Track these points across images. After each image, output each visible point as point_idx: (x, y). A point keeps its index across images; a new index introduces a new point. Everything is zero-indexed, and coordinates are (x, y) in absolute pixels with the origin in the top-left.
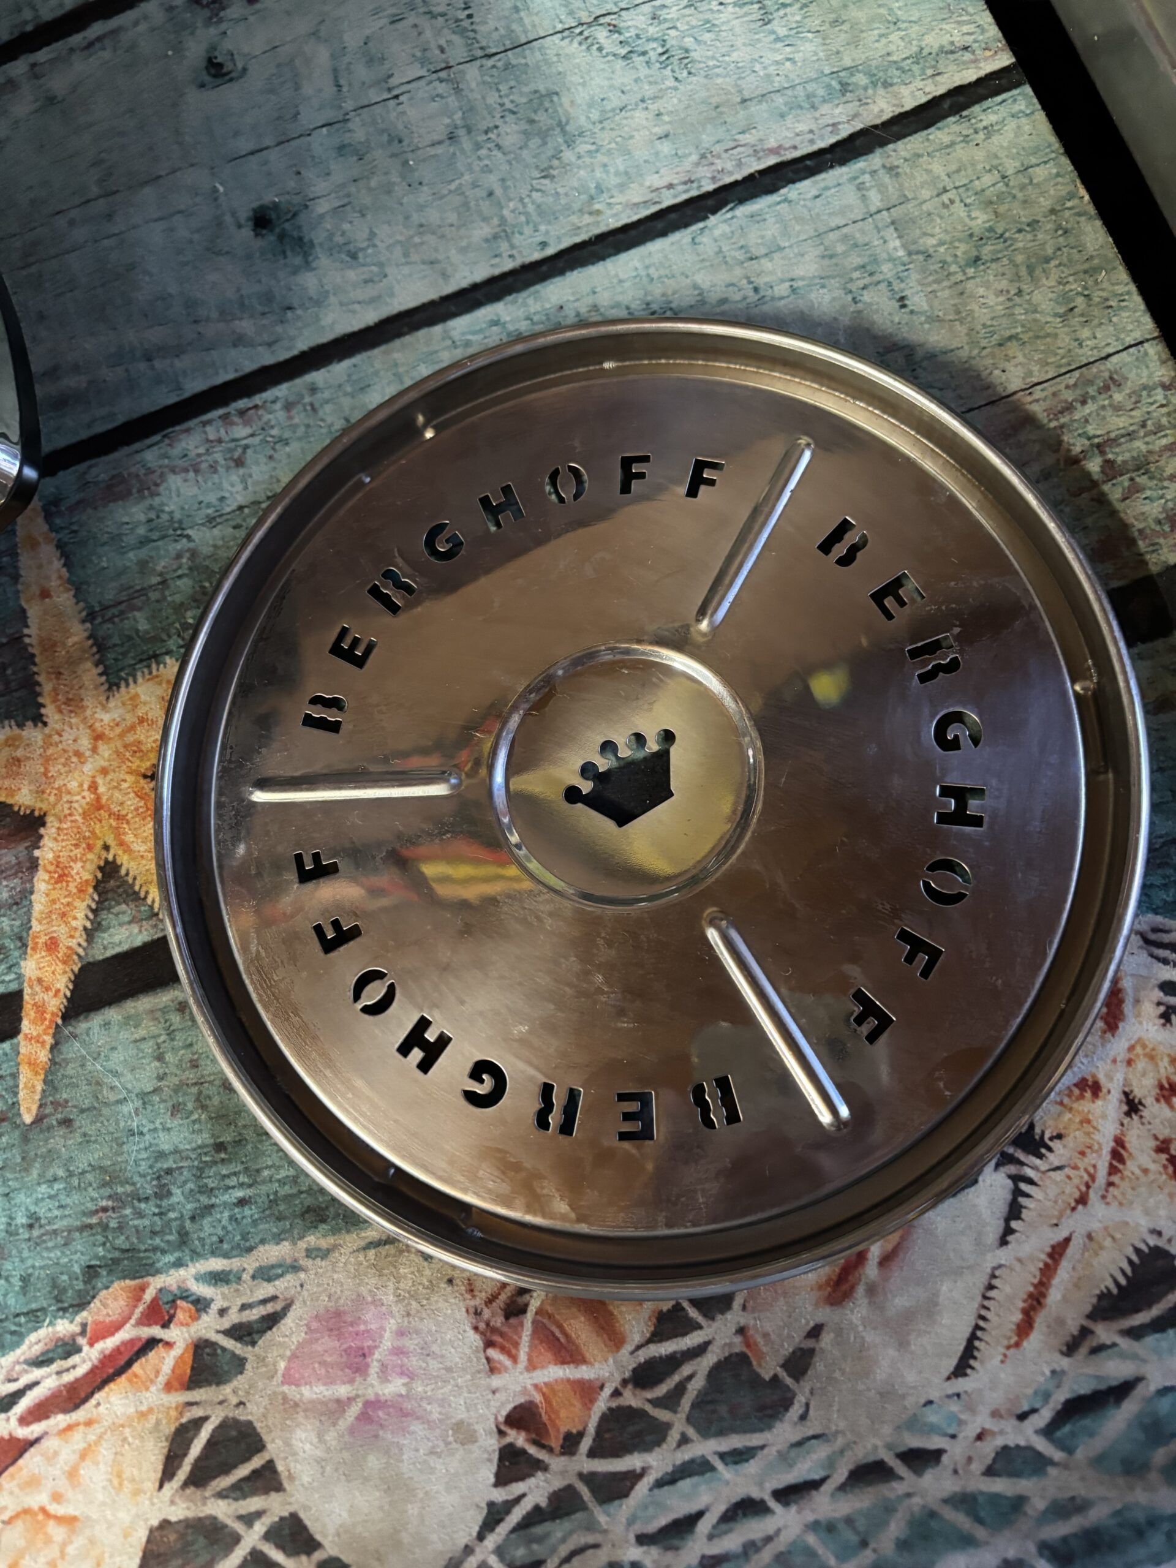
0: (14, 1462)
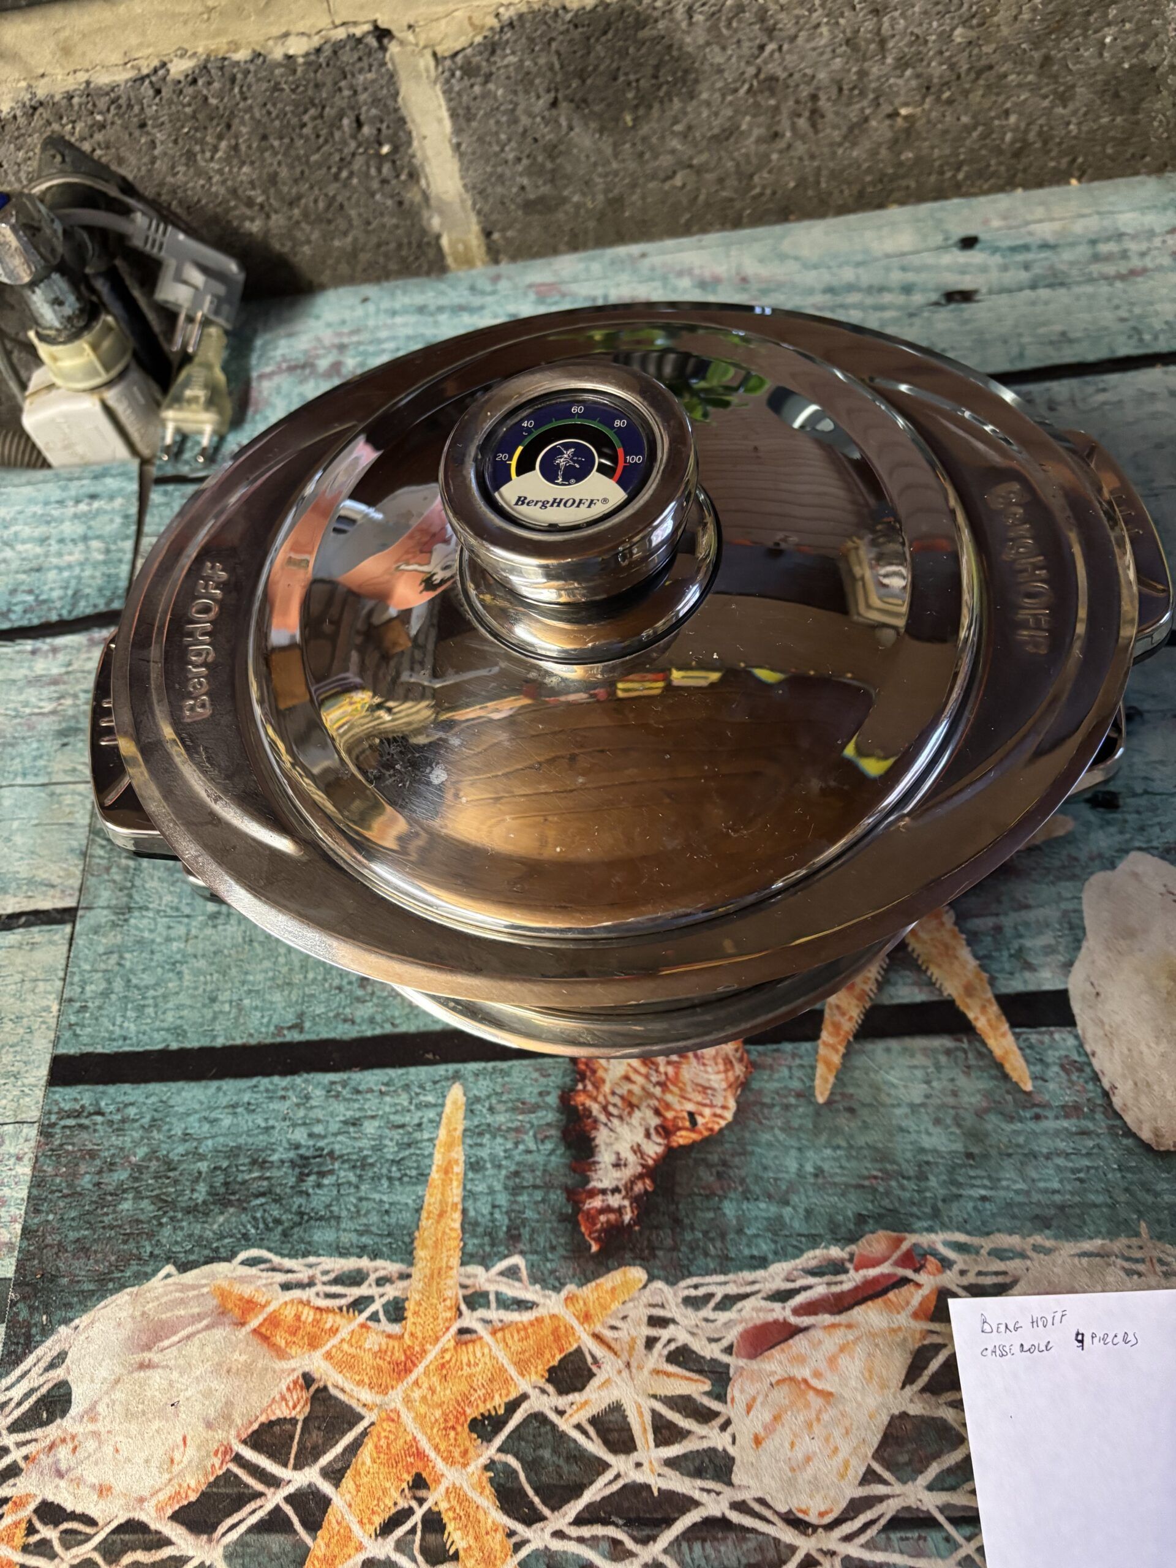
0: (786, 1340)
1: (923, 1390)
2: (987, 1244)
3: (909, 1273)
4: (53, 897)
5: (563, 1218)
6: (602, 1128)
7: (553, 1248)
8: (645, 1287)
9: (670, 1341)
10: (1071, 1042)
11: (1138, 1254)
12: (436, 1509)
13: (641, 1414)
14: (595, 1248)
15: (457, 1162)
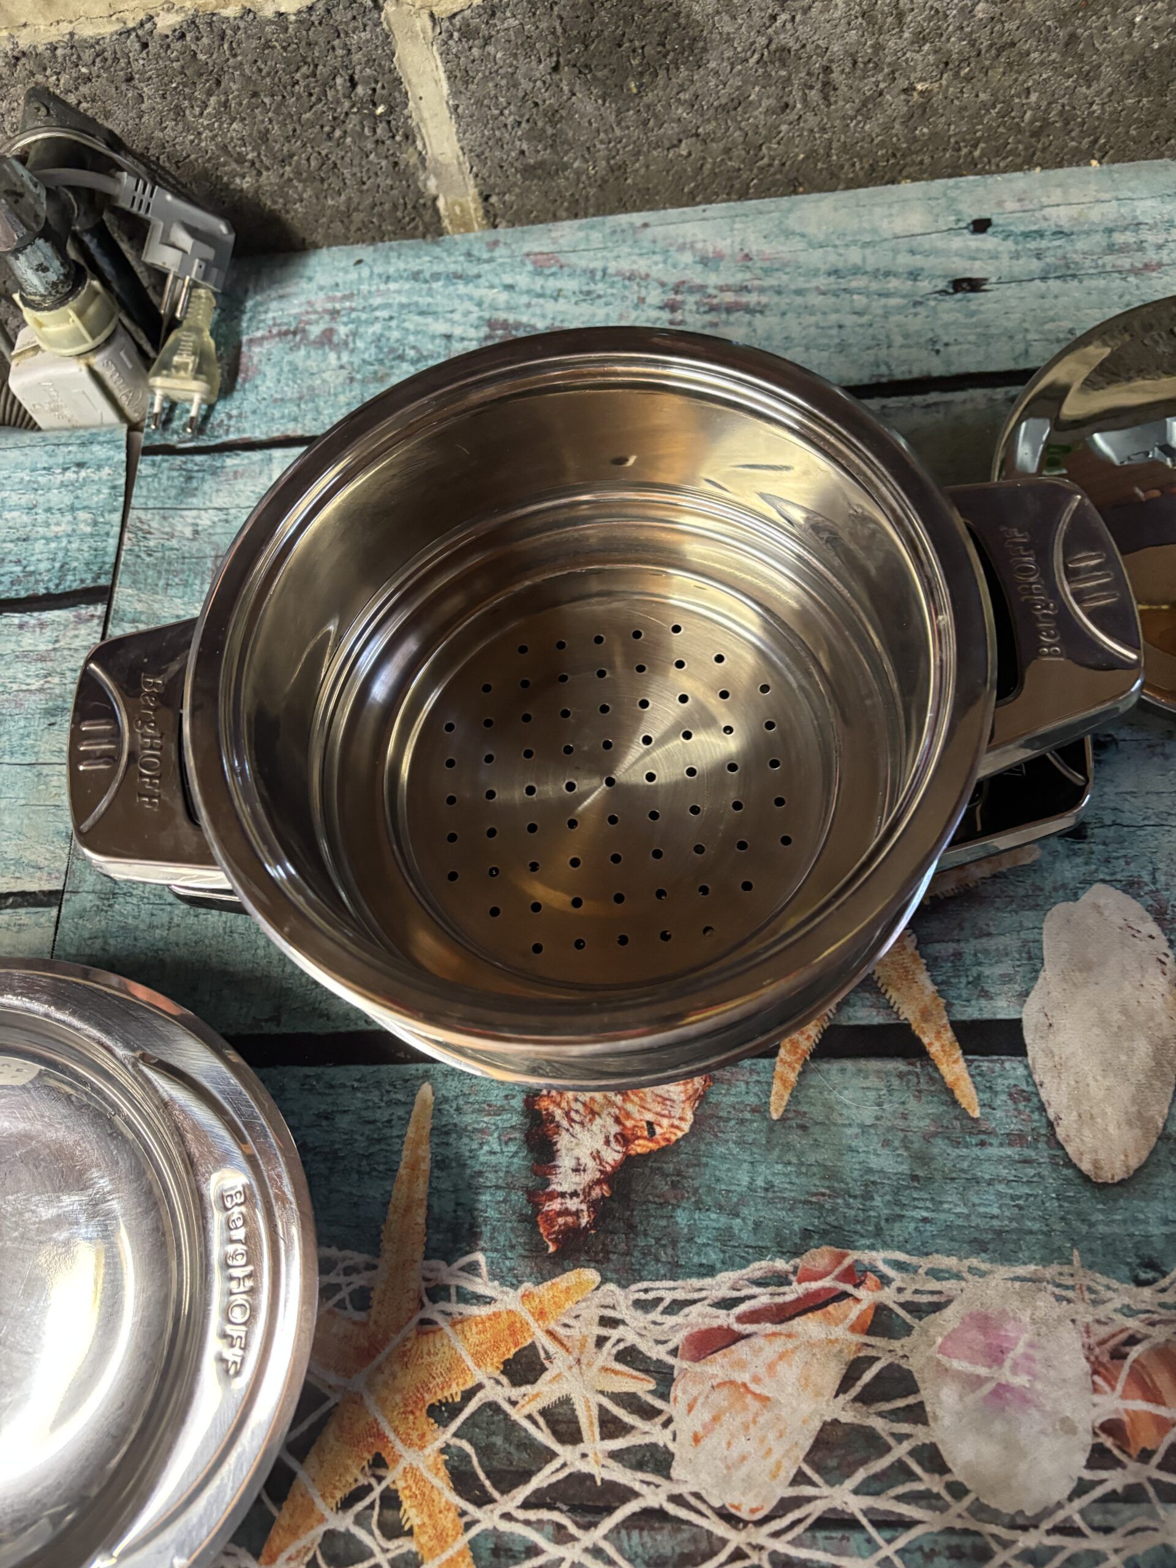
1: (855, 1399)
2: (925, 1263)
3: (849, 1288)
4: (40, 879)
5: (523, 1219)
6: (564, 1133)
7: (512, 1247)
8: (598, 1288)
9: (619, 1341)
10: (1021, 1071)
11: (1069, 1282)
12: (393, 1487)
13: (588, 1408)
14: (552, 1249)
15: (424, 1158)
